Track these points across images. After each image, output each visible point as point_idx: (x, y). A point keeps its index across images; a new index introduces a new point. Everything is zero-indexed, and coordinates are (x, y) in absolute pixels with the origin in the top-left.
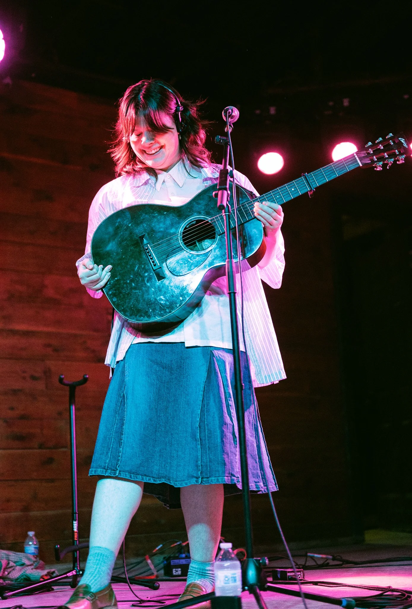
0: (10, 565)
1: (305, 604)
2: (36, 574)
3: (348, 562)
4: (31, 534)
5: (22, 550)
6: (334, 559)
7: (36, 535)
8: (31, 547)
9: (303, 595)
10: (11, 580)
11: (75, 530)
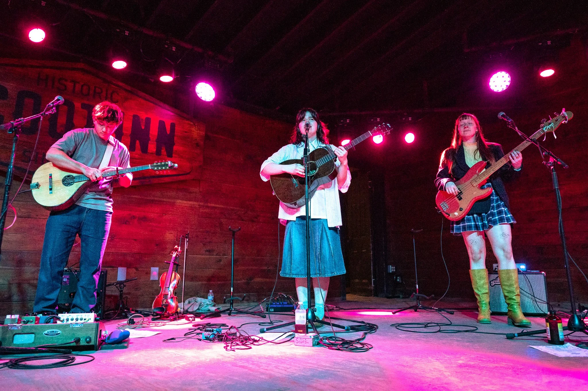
0: (202, 304)
1: (332, 328)
2: (213, 309)
3: (342, 309)
4: (211, 291)
5: (207, 298)
6: (336, 307)
7: (213, 292)
8: (210, 297)
9: (331, 325)
10: (202, 310)
11: (232, 291)
